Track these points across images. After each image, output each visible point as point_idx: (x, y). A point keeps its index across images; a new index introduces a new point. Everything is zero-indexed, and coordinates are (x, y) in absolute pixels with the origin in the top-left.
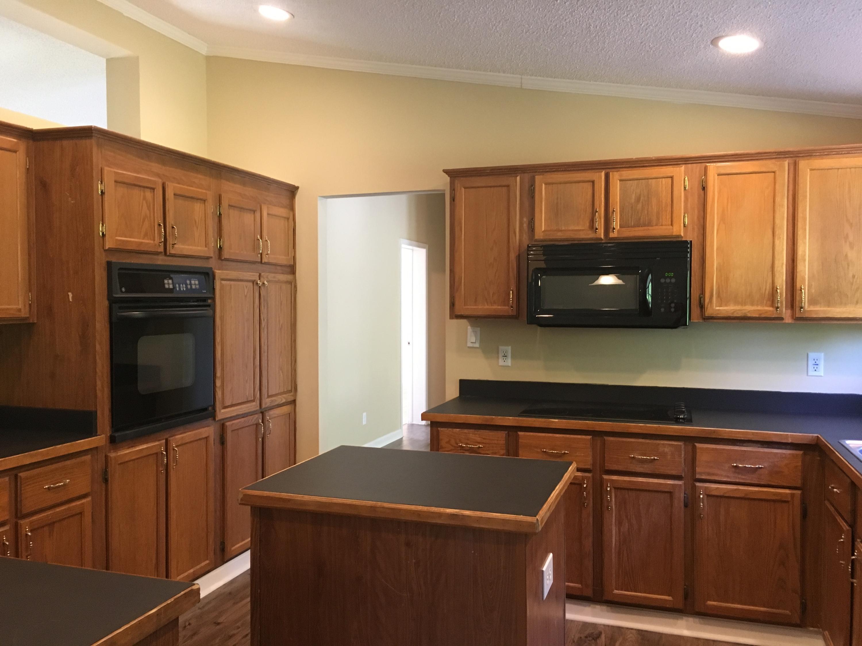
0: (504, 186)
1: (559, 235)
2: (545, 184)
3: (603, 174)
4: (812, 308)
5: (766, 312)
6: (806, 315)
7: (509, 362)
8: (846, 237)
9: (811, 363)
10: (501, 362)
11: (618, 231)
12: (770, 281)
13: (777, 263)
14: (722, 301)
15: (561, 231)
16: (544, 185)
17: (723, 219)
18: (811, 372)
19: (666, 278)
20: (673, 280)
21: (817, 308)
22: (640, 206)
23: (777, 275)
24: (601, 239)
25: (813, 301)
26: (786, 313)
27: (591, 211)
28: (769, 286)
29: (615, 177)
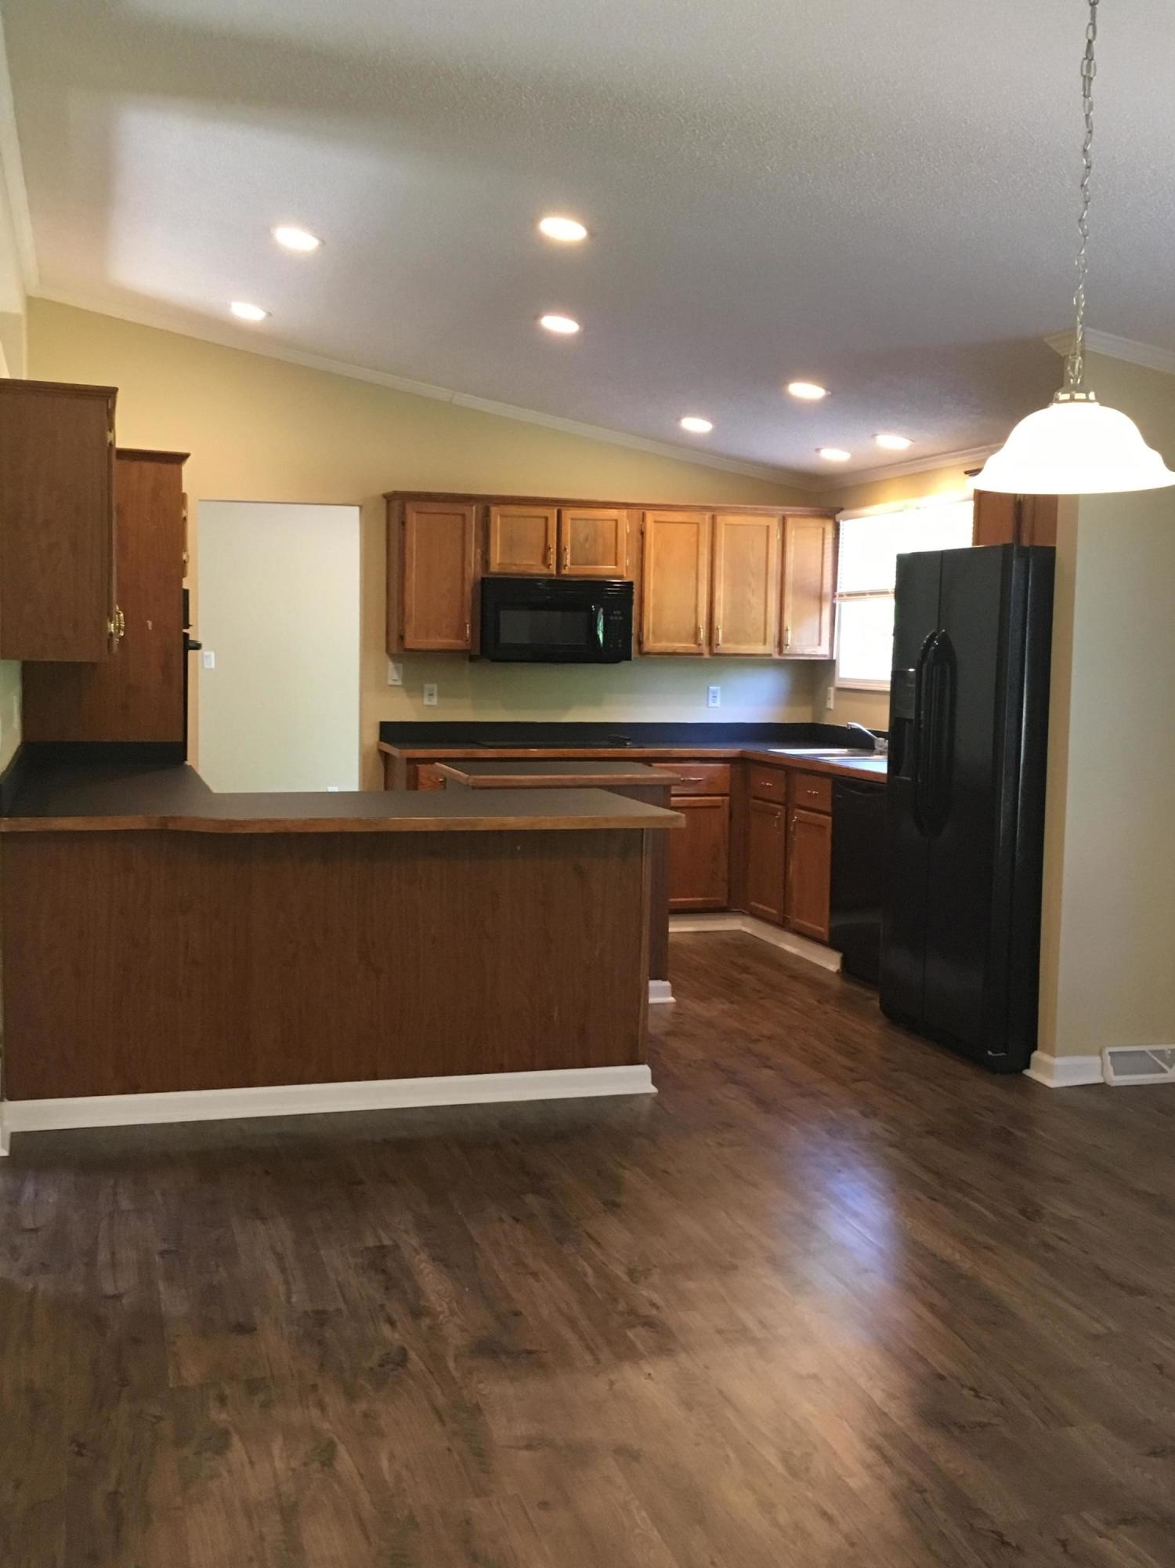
0: (460, 515)
1: (514, 569)
2: (501, 516)
3: (555, 511)
4: (725, 646)
5: (691, 648)
6: (721, 652)
7: (434, 701)
8: (750, 585)
9: (711, 695)
10: (426, 701)
11: (570, 569)
12: (694, 621)
13: (700, 605)
14: (657, 638)
15: (515, 565)
16: (499, 517)
17: (658, 563)
18: (711, 704)
19: (614, 615)
20: (621, 618)
21: (729, 645)
22: (587, 546)
23: (700, 616)
24: (552, 575)
25: (726, 640)
26: (705, 649)
27: (542, 545)
28: (693, 625)
29: (569, 514)
